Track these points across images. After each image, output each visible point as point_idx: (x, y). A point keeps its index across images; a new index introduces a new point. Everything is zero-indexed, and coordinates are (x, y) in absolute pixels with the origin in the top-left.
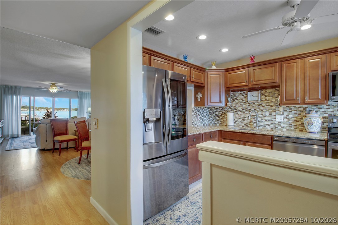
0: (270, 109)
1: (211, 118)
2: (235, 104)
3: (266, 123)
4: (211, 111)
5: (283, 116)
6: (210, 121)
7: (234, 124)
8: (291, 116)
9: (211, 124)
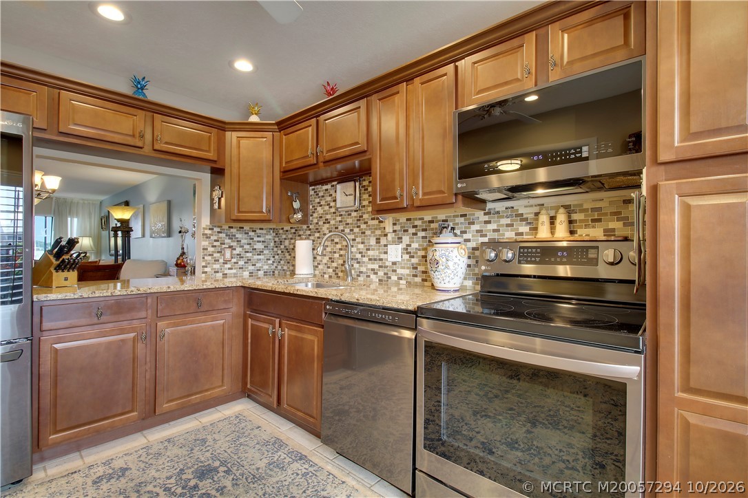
0: (376, 229)
1: (277, 257)
2: (317, 218)
3: (371, 266)
4: (277, 239)
5: (400, 247)
6: (275, 264)
7: (314, 270)
8: (415, 245)
9: (276, 272)
